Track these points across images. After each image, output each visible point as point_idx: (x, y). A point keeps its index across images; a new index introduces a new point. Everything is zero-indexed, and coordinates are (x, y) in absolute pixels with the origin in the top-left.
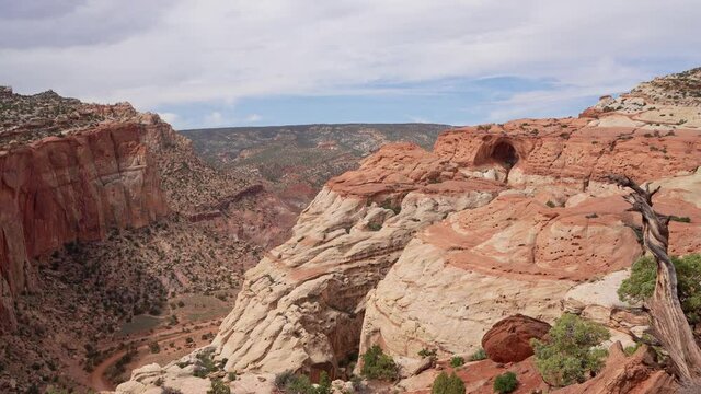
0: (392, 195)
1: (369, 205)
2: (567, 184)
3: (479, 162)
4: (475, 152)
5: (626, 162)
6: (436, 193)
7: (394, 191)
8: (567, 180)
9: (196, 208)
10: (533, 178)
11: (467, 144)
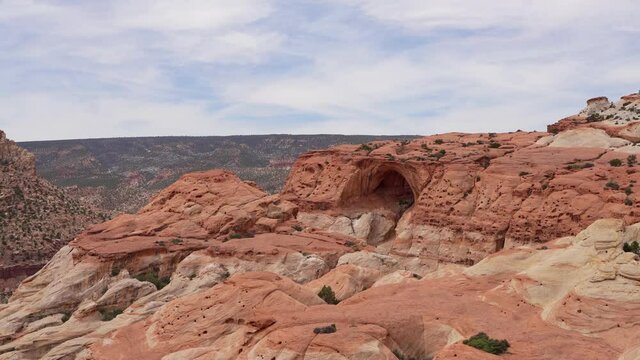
0: (162, 256)
1: (115, 273)
2: (471, 241)
3: (348, 203)
4: (343, 185)
5: (562, 208)
6: (230, 255)
7: (164, 250)
8: (471, 235)
9: (13, 256)
10: (424, 230)
11: (334, 173)
